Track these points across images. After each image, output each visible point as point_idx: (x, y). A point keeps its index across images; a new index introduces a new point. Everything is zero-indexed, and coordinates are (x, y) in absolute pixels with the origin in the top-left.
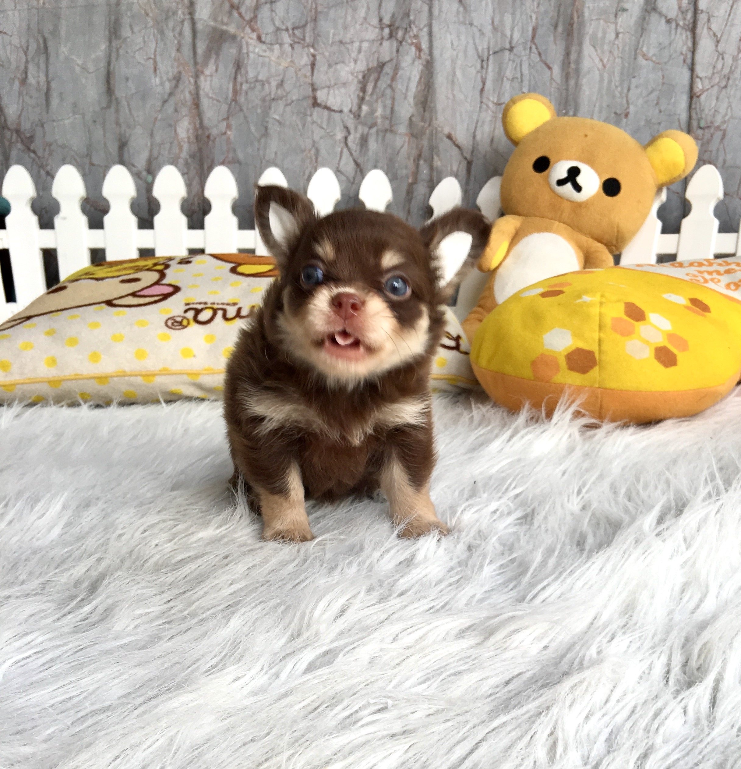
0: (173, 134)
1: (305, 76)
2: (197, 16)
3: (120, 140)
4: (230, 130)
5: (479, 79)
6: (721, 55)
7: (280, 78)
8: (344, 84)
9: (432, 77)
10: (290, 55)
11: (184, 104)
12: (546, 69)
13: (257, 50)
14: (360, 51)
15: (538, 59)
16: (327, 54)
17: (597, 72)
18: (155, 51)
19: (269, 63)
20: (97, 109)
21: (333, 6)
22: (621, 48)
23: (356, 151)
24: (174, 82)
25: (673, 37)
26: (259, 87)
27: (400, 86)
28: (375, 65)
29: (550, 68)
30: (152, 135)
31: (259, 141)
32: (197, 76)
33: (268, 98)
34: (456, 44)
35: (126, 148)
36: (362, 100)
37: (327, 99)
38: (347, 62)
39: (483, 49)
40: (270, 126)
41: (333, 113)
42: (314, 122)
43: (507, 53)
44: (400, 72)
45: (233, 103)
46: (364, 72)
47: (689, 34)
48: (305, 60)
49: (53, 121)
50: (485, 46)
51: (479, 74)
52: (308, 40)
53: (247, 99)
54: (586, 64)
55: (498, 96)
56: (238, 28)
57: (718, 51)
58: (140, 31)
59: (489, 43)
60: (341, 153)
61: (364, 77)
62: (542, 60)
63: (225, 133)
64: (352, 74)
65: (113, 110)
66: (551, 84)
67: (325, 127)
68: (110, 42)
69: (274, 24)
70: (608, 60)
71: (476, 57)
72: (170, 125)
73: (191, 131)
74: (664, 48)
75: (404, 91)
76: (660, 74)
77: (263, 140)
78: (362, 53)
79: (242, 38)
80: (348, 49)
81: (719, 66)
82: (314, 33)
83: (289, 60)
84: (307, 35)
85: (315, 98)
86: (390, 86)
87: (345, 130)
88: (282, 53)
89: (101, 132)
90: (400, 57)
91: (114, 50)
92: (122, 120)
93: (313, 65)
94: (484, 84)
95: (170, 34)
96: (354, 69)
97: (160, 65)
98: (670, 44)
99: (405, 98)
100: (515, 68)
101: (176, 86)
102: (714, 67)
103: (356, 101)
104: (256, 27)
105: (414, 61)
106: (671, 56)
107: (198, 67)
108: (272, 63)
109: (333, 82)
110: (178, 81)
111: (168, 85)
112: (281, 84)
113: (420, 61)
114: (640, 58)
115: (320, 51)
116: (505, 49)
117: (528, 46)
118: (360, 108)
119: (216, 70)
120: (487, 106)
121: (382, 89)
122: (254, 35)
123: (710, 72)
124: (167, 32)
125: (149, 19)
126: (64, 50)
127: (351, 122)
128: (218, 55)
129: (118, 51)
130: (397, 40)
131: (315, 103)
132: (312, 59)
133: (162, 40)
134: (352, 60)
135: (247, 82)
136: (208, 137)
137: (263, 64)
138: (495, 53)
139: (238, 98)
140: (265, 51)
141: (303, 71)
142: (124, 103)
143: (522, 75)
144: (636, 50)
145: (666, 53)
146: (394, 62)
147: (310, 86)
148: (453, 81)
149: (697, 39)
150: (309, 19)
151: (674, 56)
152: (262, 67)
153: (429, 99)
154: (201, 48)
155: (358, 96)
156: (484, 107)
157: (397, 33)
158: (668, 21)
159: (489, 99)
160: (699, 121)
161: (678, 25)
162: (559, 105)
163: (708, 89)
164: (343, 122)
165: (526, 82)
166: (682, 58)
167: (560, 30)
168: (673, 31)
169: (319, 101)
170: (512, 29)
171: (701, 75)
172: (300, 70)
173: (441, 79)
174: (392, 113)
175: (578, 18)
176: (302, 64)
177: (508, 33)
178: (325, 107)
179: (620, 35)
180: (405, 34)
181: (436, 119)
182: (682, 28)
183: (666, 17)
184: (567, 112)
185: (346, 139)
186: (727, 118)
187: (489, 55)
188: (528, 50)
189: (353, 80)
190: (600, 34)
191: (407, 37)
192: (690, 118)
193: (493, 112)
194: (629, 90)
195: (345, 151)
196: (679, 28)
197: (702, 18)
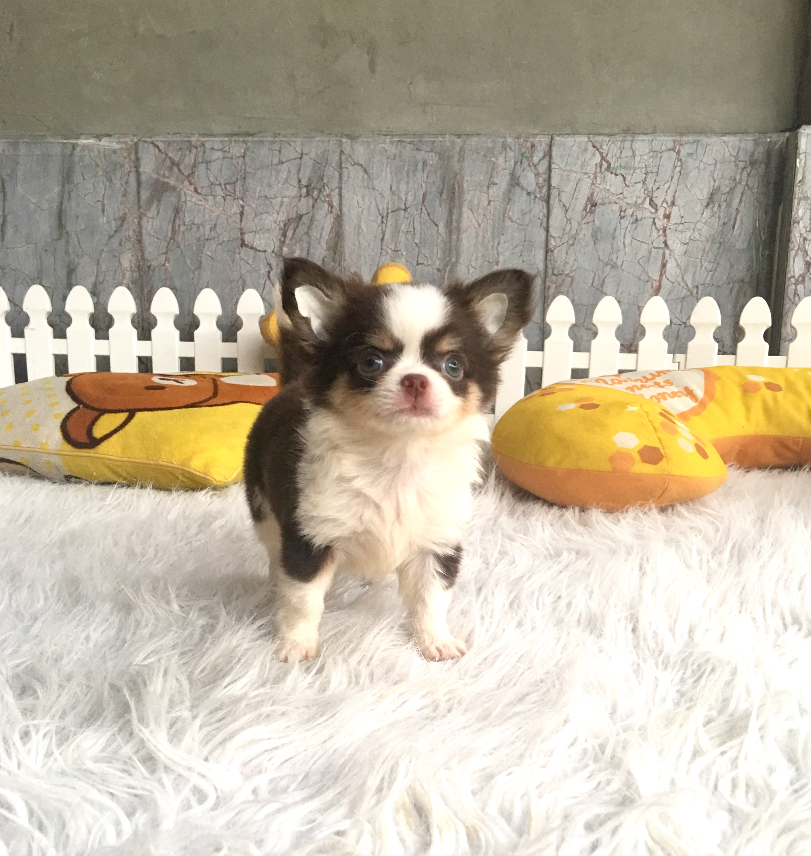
0: (117, 264)
1: (236, 222)
2: (141, 170)
3: (68, 266)
4: (169, 262)
5: (380, 231)
6: (569, 220)
7: (213, 223)
8: (268, 230)
9: (341, 228)
10: (222, 204)
11: (128, 239)
12: (433, 225)
13: (194, 200)
14: (281, 204)
15: (427, 217)
16: (254, 206)
17: (474, 229)
18: (103, 196)
19: (204, 210)
20: (49, 240)
21: (259, 169)
22: (492, 212)
24: (120, 222)
25: (532, 205)
26: (195, 228)
27: (315, 234)
28: (294, 216)
29: (437, 225)
30: (98, 265)
31: (193, 272)
32: (140, 218)
33: (202, 239)
34: (361, 202)
35: (74, 274)
36: (283, 243)
37: (254, 241)
38: (270, 213)
39: (383, 208)
40: (203, 260)
41: (258, 252)
42: (241, 259)
43: (402, 212)
44: (315, 223)
45: (172, 241)
46: (285, 221)
47: (544, 203)
48: (236, 209)
49: (7, 248)
50: (385, 207)
51: (380, 228)
52: (238, 194)
53: (183, 238)
54: (465, 223)
55: (395, 245)
56: (177, 180)
57: (566, 218)
58: (91, 178)
59: (388, 204)
60: (266, 284)
61: (285, 225)
62: (430, 218)
63: (164, 265)
64: (275, 222)
65: (63, 242)
66: (437, 238)
67: (251, 263)
68: (63, 186)
69: (209, 180)
70: (483, 221)
71: (378, 214)
72: (115, 256)
73: (133, 262)
74: (526, 214)
75: (318, 237)
76: (523, 233)
77: (197, 273)
78: (284, 207)
79: (181, 189)
80: (271, 203)
81: (568, 229)
82: (243, 189)
83: (222, 209)
84: (237, 190)
85: (243, 240)
86: (307, 233)
87: (268, 266)
88: (216, 203)
89: (52, 260)
90: (315, 212)
91: (67, 193)
92: (71, 250)
93: (242, 214)
94: (384, 235)
95: (117, 183)
96: (277, 218)
97: (107, 208)
98: (530, 211)
99: (319, 243)
100: (409, 225)
101: (122, 225)
102: (564, 230)
103: (277, 244)
104: (193, 181)
105: (326, 215)
106: (531, 220)
107: (141, 210)
108: (207, 210)
109: (258, 228)
110: (123, 221)
111: (114, 225)
112: (214, 228)
113: (332, 215)
114: (507, 219)
115: (248, 203)
116: (401, 209)
117: (420, 208)
118: (281, 248)
119: (158, 214)
120: (387, 252)
121: (300, 235)
122: (192, 188)
123: (561, 233)
124: (114, 181)
125: (98, 169)
126: (20, 190)
127: (273, 261)
128: (159, 201)
129: (69, 194)
130: (312, 197)
131: (243, 244)
132: (241, 209)
133: (110, 187)
134: (275, 212)
135: (184, 224)
136: (149, 267)
137: (199, 211)
138: (393, 211)
139: (176, 238)
140: (201, 201)
141: (234, 218)
142: (73, 235)
143: (414, 229)
144: (504, 215)
145: (527, 218)
146: (310, 215)
147: (239, 230)
148: (359, 233)
149: (551, 208)
150: (239, 177)
151: (533, 220)
152: (198, 212)
153: (339, 245)
154: (145, 195)
155: (280, 240)
156: (384, 252)
157: (313, 192)
158: (529, 194)
159: (388, 247)
160: (553, 269)
161: (536, 197)
162: (444, 254)
163: (559, 246)
164: (266, 260)
165: (418, 235)
166: (540, 221)
167: (444, 196)
168: (532, 201)
169: (246, 243)
170: (407, 194)
171: (554, 235)
172: (230, 217)
173: (348, 229)
174: (308, 254)
175: (459, 188)
176: (233, 213)
177: (404, 198)
178: (252, 248)
179: (492, 203)
180: (319, 193)
181: (344, 260)
182: (540, 199)
183: (527, 190)
184: (450, 260)
185: (269, 273)
186: (574, 268)
187: (388, 213)
188: (420, 210)
189: (275, 227)
190: (476, 202)
191: (321, 196)
192: (546, 266)
193: (391, 256)
194: (499, 244)
195: (268, 282)
196: (537, 199)
197: (554, 192)
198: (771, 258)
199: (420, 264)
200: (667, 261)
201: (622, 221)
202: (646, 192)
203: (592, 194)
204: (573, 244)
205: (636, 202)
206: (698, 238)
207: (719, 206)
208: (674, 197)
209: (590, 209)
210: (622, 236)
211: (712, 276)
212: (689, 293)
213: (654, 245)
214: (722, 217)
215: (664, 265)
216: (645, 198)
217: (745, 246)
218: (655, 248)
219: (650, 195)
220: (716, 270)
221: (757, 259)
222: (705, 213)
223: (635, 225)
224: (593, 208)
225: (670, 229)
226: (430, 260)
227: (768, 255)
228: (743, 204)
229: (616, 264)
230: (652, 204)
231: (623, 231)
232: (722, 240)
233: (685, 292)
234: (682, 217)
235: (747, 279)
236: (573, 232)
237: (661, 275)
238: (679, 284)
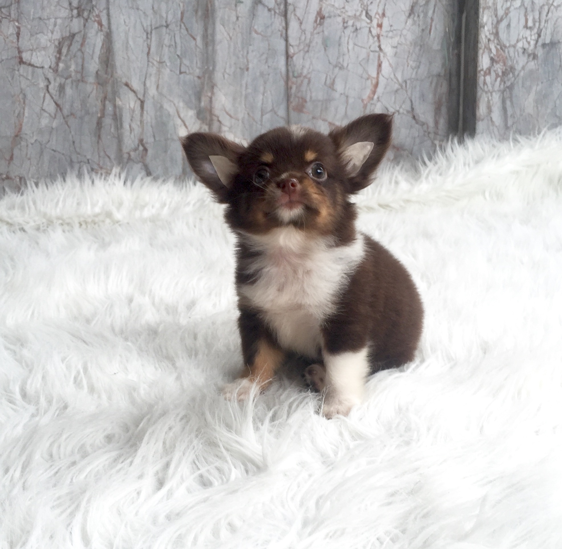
1: (13, 42)
5: (145, 45)
6: (304, 31)
8: (45, 48)
9: (111, 44)
12: (192, 39)
14: (55, 25)
15: (186, 32)
16: (29, 27)
17: (226, 42)
23: (56, 95)
25: (273, 20)
27: (88, 50)
28: (68, 35)
29: (194, 39)
34: (127, 21)
36: (59, 59)
37: (31, 59)
38: (46, 33)
39: (147, 25)
41: (36, 69)
42: (20, 75)
43: (164, 28)
44: (87, 41)
46: (59, 40)
47: (283, 18)
48: (12, 30)
50: (149, 23)
51: (146, 42)
52: (13, 16)
54: (218, 37)
55: (160, 57)
57: (301, 29)
59: (151, 22)
60: (44, 96)
61: (59, 43)
62: (188, 34)
64: (50, 41)
66: (196, 49)
67: (30, 79)
70: (233, 35)
71: (143, 31)
74: (268, 27)
75: (91, 53)
76: (267, 43)
78: (57, 27)
80: (46, 24)
81: (303, 38)
82: (18, 12)
84: (12, 12)
85: (21, 58)
86: (80, 50)
87: (47, 80)
90: (87, 30)
93: (18, 34)
94: (149, 49)
96: (52, 38)
98: (271, 25)
99: (92, 58)
100: (171, 39)
102: (300, 39)
103: (54, 60)
105: (97, 33)
106: (272, 32)
109: (35, 47)
113: (102, 33)
114: (253, 33)
115: (24, 24)
116: (162, 26)
117: (179, 25)
118: (57, 65)
120: (153, 64)
121: (74, 52)
123: (298, 42)
127: (51, 75)
130: (83, 17)
131: (21, 62)
132: (17, 30)
134: (49, 31)
138: (156, 28)
143: (175, 43)
144: (250, 29)
145: (270, 30)
146: (83, 33)
147: (17, 49)
148: (127, 48)
149: (288, 21)
150: (13, 1)
151: (274, 32)
153: (110, 59)
155: (56, 56)
156: (151, 64)
157: (83, 13)
158: (269, 10)
159: (154, 59)
160: (293, 72)
161: (275, 12)
162: (203, 63)
163: (297, 53)
164: (44, 75)
165: (179, 48)
166: (279, 33)
167: (200, 13)
168: (273, 16)
169: (24, 60)
170: (167, 13)
171: (292, 44)
172: (7, 38)
173: (118, 46)
174: (82, 69)
175: (211, 6)
176: (9, 33)
177: (164, 15)
178: (30, 65)
179: (240, 19)
180: (89, 14)
181: (116, 72)
182: (279, 14)
183: (268, 7)
184: (208, 68)
185: (47, 87)
186: (310, 70)
187: (152, 30)
188: (179, 27)
189: (51, 45)
190: (226, 17)
191: (91, 16)
192: (288, 71)
193: (157, 67)
194: (248, 53)
195: (47, 95)
196: (277, 15)
197: (290, 8)
198: (459, 56)
199: (183, 73)
200: (382, 62)
201: (346, 31)
202: (363, 6)
203: (321, 9)
204: (308, 51)
205: (355, 15)
206: (404, 41)
207: (419, 16)
208: (384, 10)
209: (320, 21)
210: (346, 42)
211: (416, 73)
212: (400, 87)
213: (372, 49)
214: (420, 24)
215: (380, 65)
216: (362, 11)
217: (439, 47)
218: (372, 51)
219: (366, 8)
220: (419, 67)
221: (449, 57)
222: (408, 22)
223: (355, 34)
224: (322, 20)
225: (382, 36)
226: (191, 69)
227: (456, 54)
228: (435, 15)
229: (342, 65)
230: (368, 16)
231: (347, 38)
232: (422, 44)
233: (397, 86)
234: (391, 26)
235: (442, 74)
236: (308, 41)
237: (378, 74)
238: (392, 80)
